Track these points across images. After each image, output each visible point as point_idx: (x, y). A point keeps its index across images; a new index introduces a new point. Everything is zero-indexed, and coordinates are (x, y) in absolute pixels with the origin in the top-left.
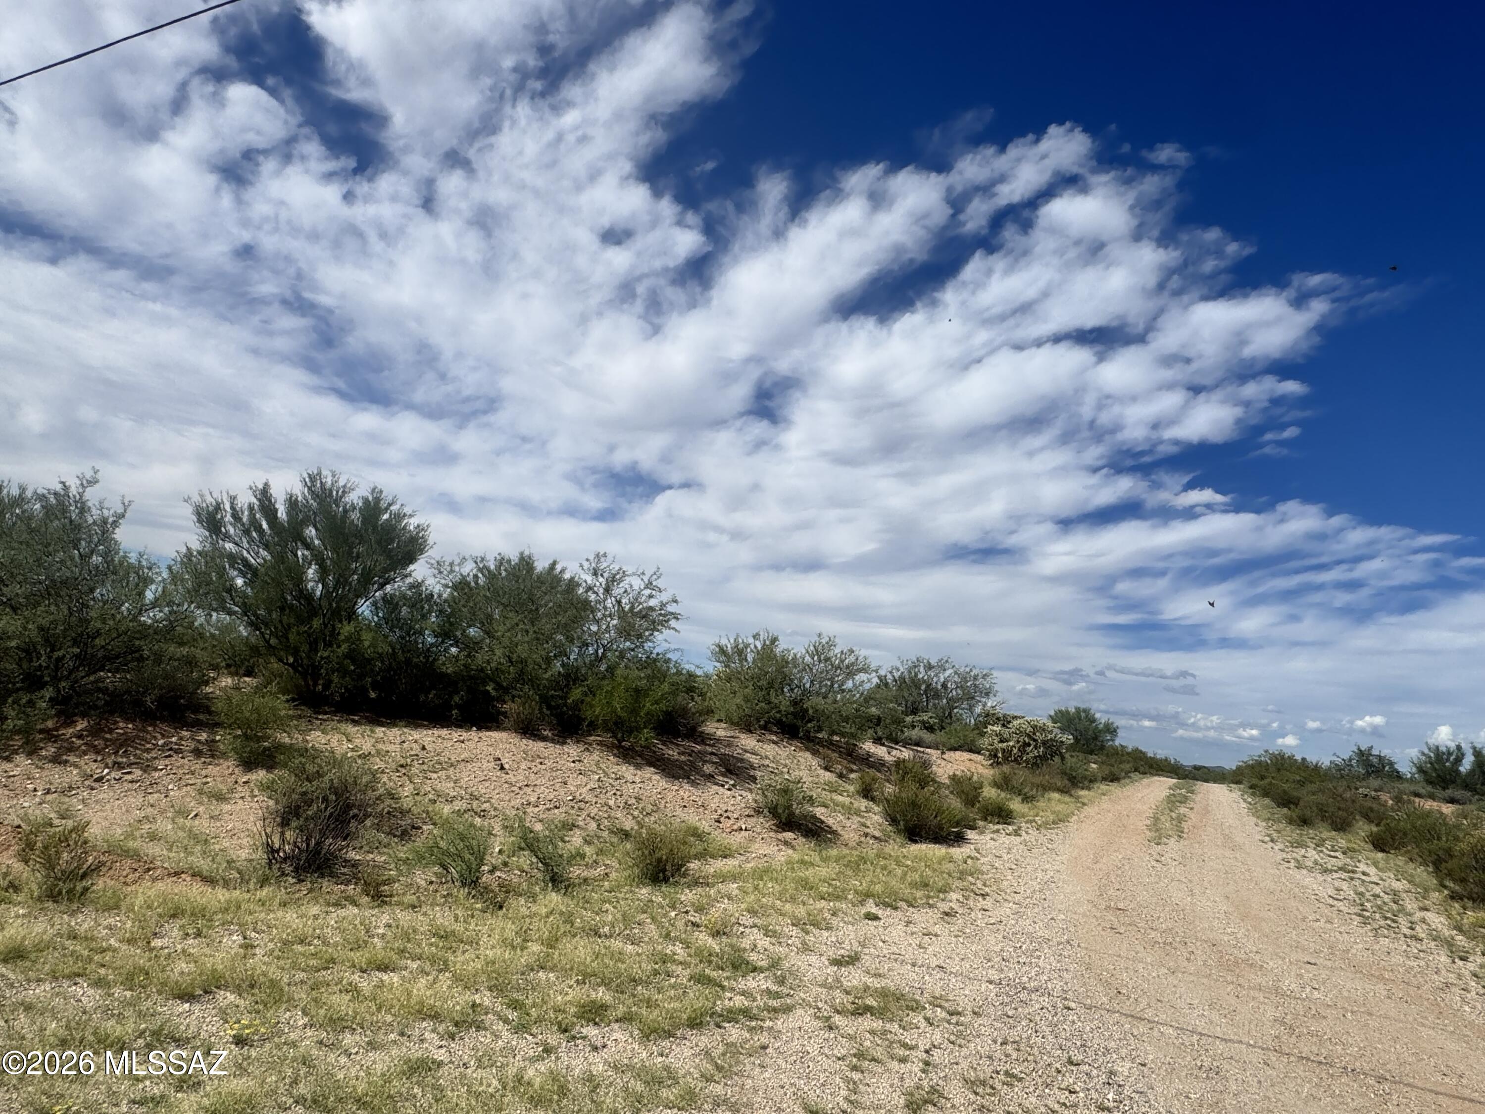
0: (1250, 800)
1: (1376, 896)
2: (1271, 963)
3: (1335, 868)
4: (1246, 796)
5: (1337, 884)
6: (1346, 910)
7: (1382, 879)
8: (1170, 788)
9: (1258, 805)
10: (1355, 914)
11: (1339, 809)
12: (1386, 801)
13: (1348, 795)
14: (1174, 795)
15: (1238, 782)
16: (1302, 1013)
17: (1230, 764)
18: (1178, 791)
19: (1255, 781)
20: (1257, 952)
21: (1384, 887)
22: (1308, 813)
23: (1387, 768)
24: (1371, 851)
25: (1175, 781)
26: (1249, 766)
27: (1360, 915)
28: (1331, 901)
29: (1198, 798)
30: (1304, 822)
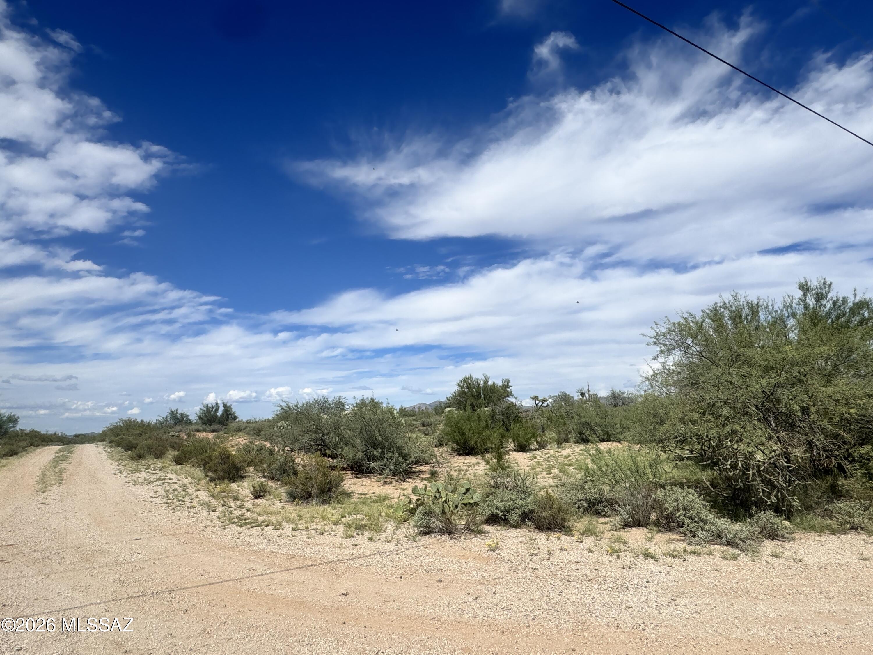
0: (109, 450)
1: (175, 490)
2: (114, 547)
3: (155, 480)
4: (106, 448)
5: (155, 489)
6: (158, 502)
7: (179, 480)
8: (56, 453)
9: (114, 452)
10: (164, 503)
11: (159, 446)
12: (183, 437)
13: (164, 437)
14: (58, 457)
15: (103, 440)
16: (131, 571)
17: (99, 430)
18: (62, 453)
19: (113, 438)
20: (106, 543)
21: (180, 484)
22: (142, 452)
23: (185, 419)
24: (174, 466)
25: (60, 447)
26: (110, 429)
27: (166, 503)
28: (152, 499)
29: (74, 455)
30: (140, 457)
